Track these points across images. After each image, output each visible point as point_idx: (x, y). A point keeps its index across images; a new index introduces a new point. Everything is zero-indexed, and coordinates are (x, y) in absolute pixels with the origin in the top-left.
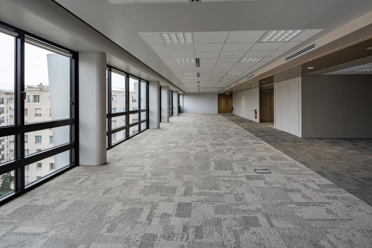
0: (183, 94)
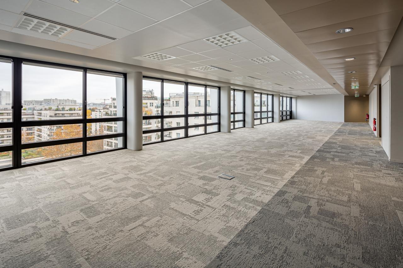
0: (296, 97)
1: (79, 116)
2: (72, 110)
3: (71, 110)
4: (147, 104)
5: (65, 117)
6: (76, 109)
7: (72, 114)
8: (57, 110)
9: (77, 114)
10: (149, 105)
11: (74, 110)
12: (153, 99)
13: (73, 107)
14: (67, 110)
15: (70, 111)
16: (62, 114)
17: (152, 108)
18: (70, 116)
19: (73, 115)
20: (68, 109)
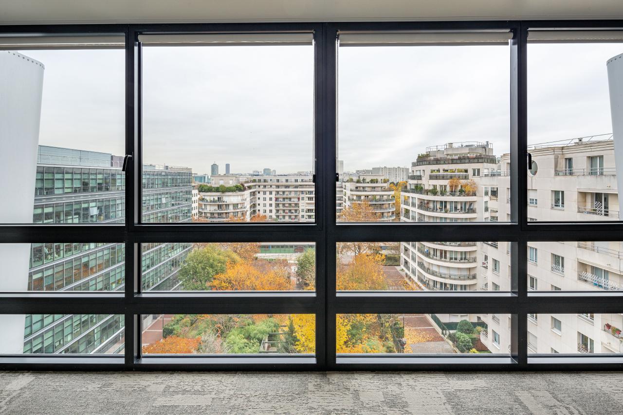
1: (383, 191)
2: (374, 183)
3: (372, 181)
4: (466, 171)
5: (366, 191)
6: (379, 180)
7: (374, 187)
8: (358, 182)
9: (380, 188)
10: (470, 173)
11: (377, 182)
12: (480, 160)
13: (375, 178)
14: (368, 183)
15: (372, 183)
16: (363, 188)
17: (476, 179)
18: (371, 191)
19: (376, 189)
20: (369, 181)
